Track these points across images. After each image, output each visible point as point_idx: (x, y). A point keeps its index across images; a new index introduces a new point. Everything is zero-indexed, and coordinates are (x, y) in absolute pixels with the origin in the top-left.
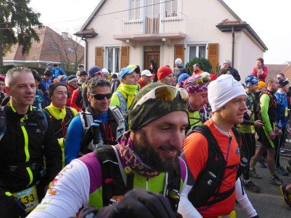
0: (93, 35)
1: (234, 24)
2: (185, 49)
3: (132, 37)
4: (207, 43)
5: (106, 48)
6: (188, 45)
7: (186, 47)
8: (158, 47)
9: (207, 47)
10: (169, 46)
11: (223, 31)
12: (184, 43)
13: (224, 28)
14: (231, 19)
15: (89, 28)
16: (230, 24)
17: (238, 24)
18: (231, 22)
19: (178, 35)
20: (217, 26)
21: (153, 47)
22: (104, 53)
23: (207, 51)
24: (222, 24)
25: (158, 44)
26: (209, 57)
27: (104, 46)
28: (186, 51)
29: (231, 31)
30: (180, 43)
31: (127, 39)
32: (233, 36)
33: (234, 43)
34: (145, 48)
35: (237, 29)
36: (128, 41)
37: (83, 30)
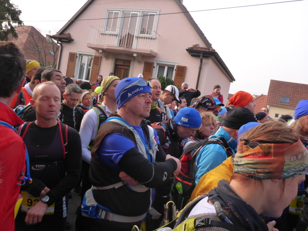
0: (69, 40)
1: (203, 50)
2: (154, 67)
3: (105, 47)
4: (176, 65)
5: (80, 54)
6: (157, 64)
7: (155, 65)
8: (129, 62)
9: (175, 68)
10: (139, 62)
11: (192, 56)
12: (154, 62)
13: (194, 52)
14: (202, 45)
15: (66, 32)
16: (199, 49)
17: (207, 50)
18: (201, 48)
19: (149, 52)
20: (187, 50)
21: (125, 61)
22: (77, 59)
23: (174, 72)
24: (192, 48)
25: (129, 59)
26: (175, 78)
27: (78, 53)
28: (154, 69)
29: (199, 56)
30: (151, 61)
31: (100, 49)
32: (201, 62)
33: (200, 68)
34: (116, 60)
35: (205, 55)
36: (100, 51)
37: (60, 34)
